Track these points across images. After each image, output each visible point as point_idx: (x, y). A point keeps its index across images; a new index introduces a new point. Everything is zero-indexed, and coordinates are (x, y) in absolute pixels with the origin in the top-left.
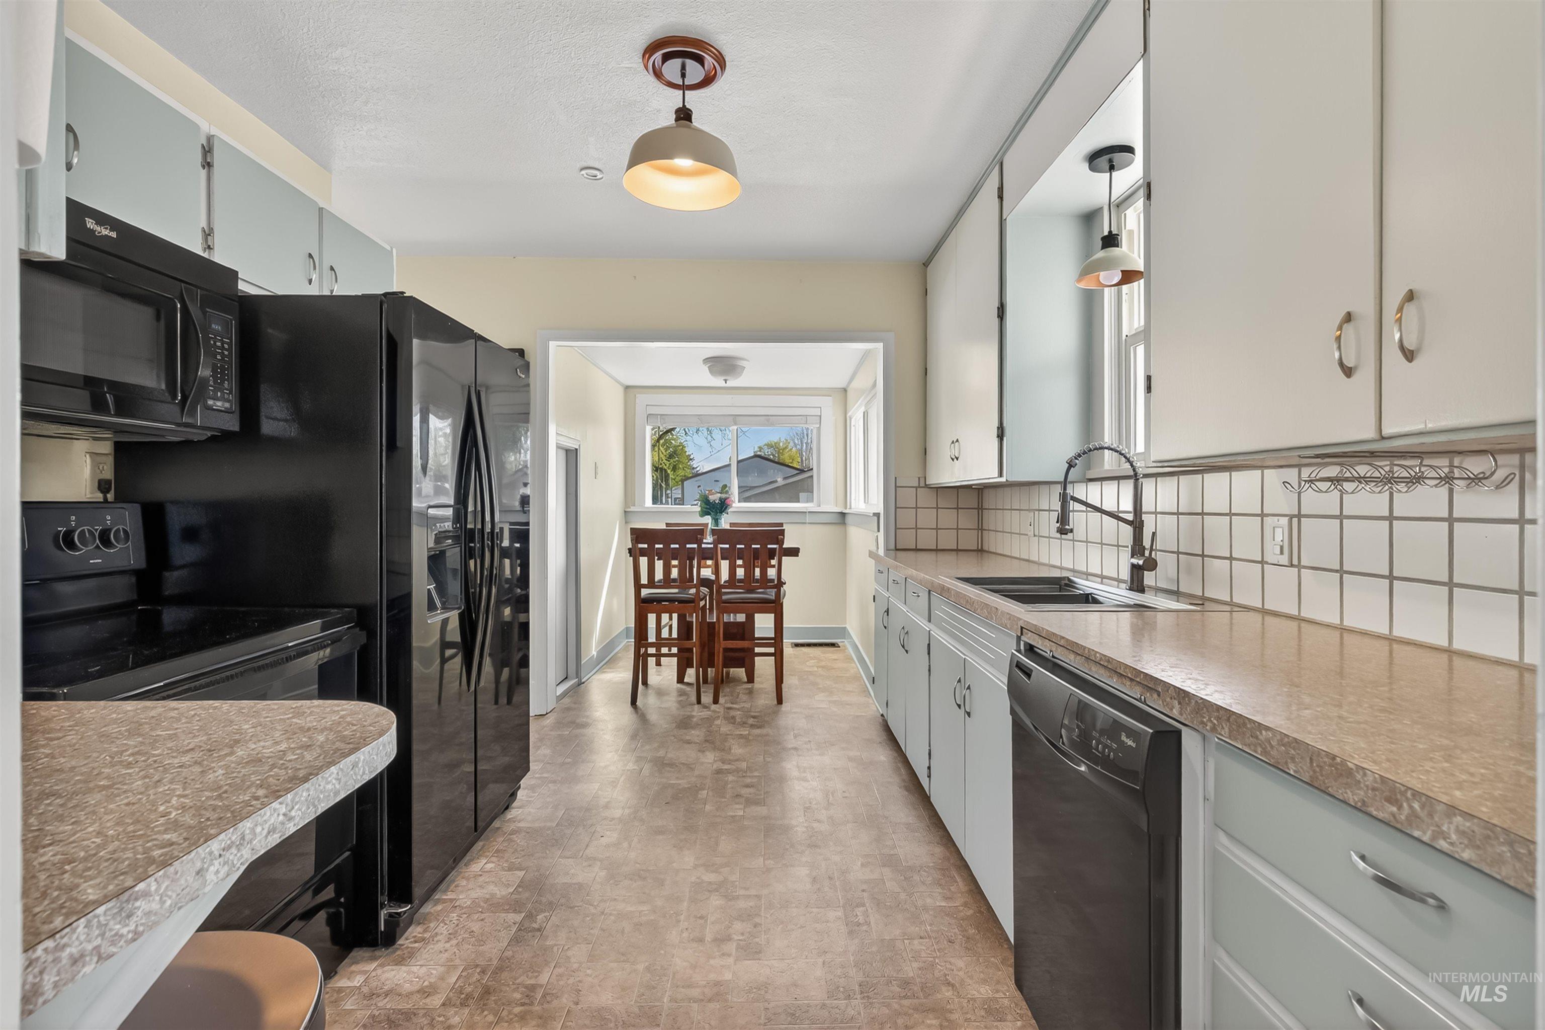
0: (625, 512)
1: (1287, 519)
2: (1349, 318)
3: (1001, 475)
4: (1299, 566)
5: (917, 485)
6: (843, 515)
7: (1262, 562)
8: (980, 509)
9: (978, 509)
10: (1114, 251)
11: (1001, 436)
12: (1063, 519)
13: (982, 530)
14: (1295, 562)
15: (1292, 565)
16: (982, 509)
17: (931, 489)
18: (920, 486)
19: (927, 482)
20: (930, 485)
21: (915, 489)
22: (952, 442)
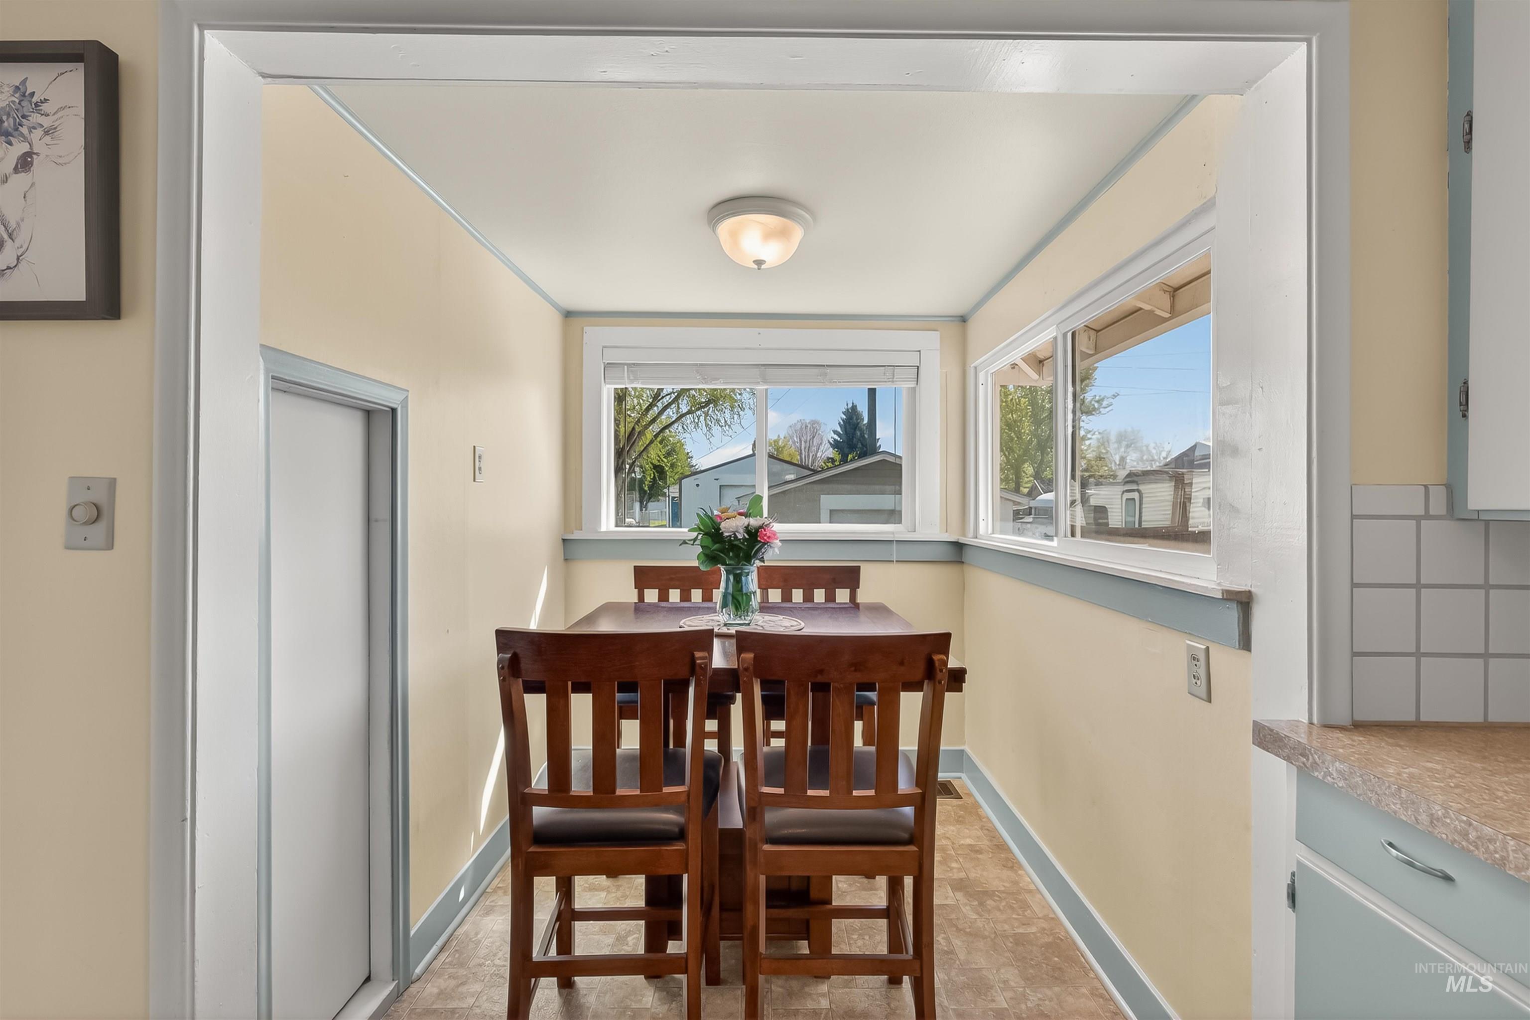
0: (564, 540)
5: (1422, 511)
6: (959, 547)
17: (1470, 523)
18: (1431, 513)
19: (1472, 504)
20: (1474, 512)
21: (1414, 522)
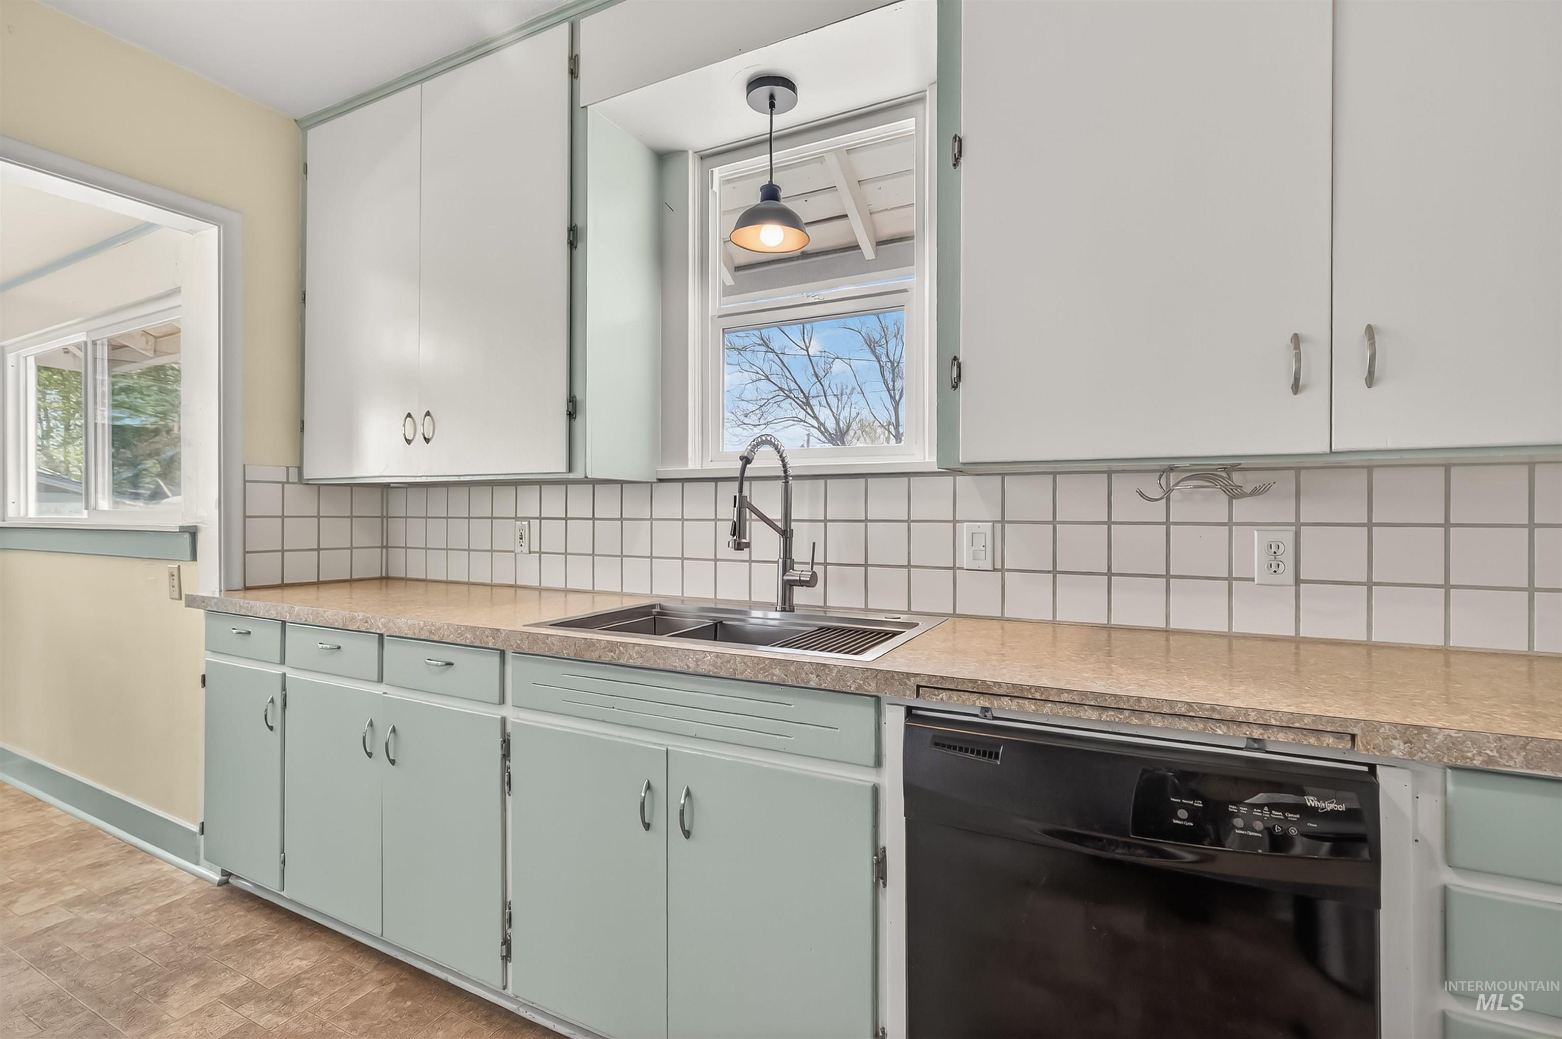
1: (990, 524)
2: (1296, 340)
3: (571, 468)
4: (1003, 570)
5: (285, 480)
7: (954, 568)
8: (385, 517)
9: (382, 517)
10: (775, 204)
11: (571, 415)
12: (738, 530)
13: (388, 547)
14: (999, 566)
15: (995, 570)
16: (388, 517)
17: (310, 486)
18: (290, 481)
19: (306, 476)
20: (308, 480)
21: (280, 485)
22: (409, 415)
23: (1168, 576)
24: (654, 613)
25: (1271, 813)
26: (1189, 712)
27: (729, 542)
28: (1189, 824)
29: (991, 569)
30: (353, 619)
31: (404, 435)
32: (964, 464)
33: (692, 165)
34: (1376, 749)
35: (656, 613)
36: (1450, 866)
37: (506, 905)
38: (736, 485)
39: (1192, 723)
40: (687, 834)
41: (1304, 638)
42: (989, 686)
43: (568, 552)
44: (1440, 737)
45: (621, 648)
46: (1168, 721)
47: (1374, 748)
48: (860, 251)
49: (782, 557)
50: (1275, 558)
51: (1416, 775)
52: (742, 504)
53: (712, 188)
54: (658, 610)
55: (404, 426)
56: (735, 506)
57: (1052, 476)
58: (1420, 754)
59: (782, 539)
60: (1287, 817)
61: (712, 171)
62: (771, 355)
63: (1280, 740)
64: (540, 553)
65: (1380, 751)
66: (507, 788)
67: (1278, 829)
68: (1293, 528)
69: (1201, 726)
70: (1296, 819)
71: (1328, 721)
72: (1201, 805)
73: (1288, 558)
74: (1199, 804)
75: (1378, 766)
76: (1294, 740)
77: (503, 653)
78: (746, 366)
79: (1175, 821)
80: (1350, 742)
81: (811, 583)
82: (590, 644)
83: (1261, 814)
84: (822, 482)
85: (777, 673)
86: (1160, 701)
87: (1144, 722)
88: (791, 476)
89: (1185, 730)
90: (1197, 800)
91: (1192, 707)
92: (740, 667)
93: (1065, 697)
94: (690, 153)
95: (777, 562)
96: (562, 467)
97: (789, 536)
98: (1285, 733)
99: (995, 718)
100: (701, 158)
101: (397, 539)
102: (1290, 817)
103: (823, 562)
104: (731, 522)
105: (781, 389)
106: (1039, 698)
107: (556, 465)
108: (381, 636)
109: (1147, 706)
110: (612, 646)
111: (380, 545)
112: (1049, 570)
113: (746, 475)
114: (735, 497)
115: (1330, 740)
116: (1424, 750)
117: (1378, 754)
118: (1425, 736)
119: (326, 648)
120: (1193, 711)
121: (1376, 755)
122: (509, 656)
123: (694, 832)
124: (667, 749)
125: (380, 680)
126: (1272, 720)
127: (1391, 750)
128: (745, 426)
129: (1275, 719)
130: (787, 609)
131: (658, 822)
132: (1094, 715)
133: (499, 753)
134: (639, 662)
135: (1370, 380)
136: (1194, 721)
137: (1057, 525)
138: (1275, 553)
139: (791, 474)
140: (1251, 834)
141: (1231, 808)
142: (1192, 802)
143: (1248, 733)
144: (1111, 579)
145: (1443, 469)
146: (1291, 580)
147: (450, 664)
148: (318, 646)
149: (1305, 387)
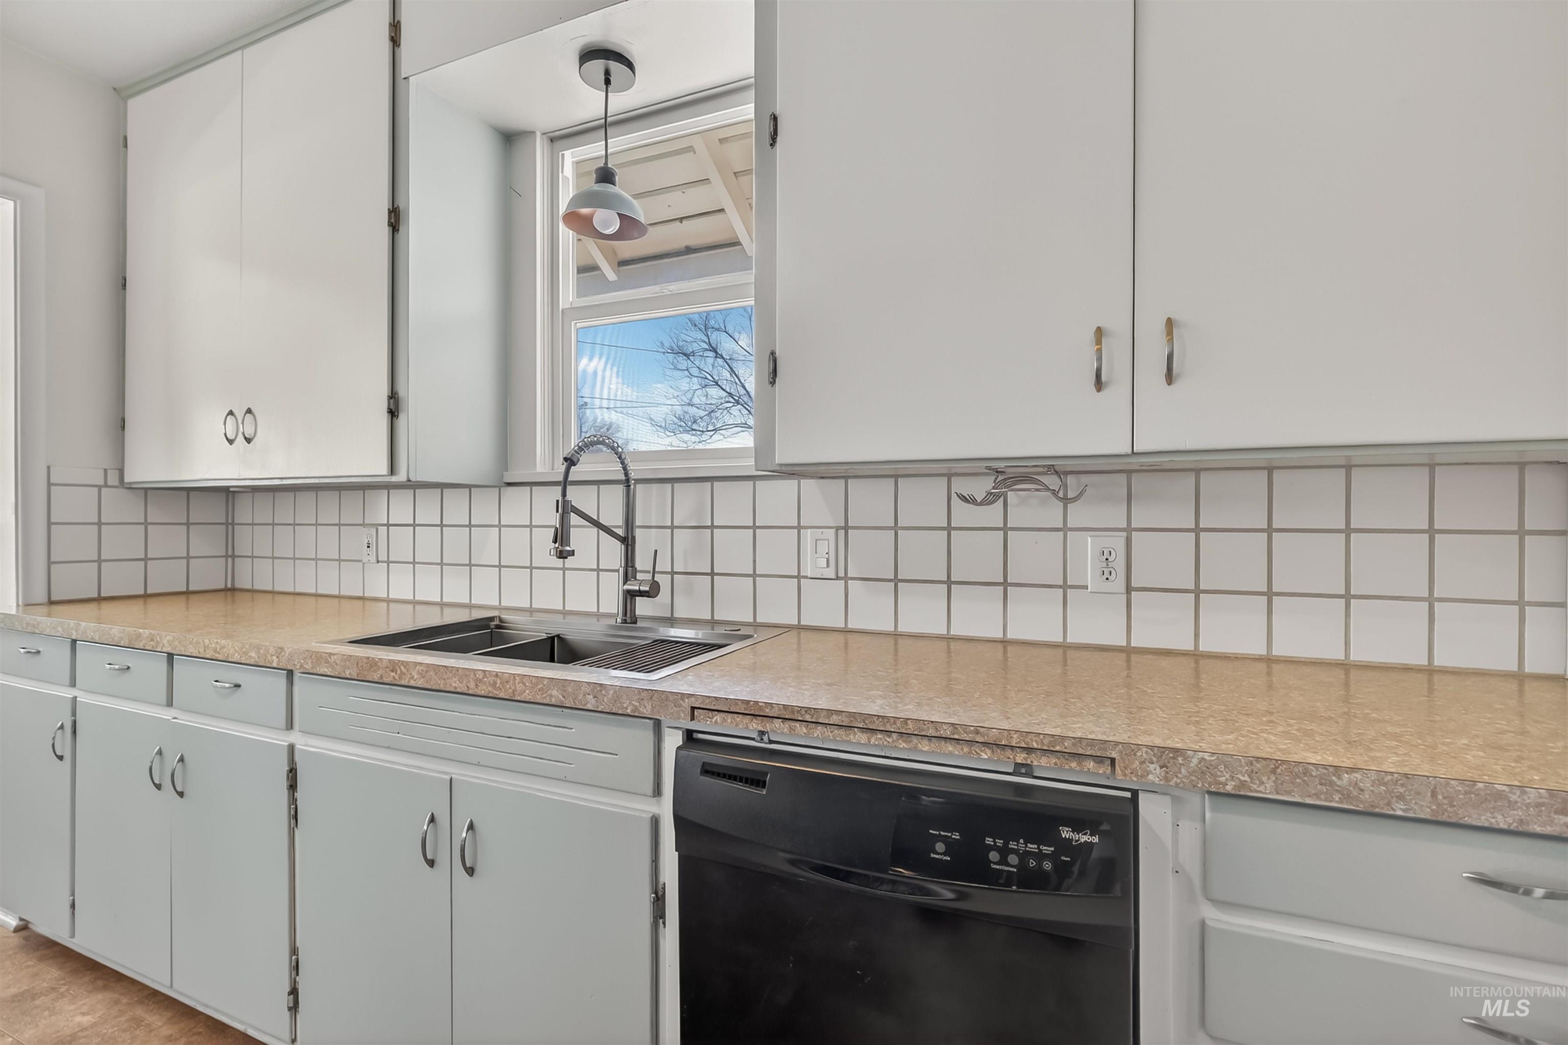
1: (834, 530)
2: (1099, 333)
3: (392, 470)
4: (846, 578)
5: (102, 483)
7: (799, 577)
8: (230, 524)
9: (227, 524)
10: (609, 188)
11: (393, 413)
12: (561, 536)
13: (233, 557)
14: (842, 574)
15: (838, 578)
16: (233, 524)
17: (134, 490)
18: (109, 484)
19: (127, 479)
20: (130, 483)
21: (96, 489)
22: (231, 413)
23: (1005, 584)
24: (492, 627)
25: (1026, 846)
26: (953, 734)
27: (550, 550)
28: (945, 858)
29: (834, 577)
30: (139, 636)
31: (225, 434)
32: (781, 465)
33: (540, 148)
34: (1134, 775)
35: (494, 627)
36: (1208, 900)
37: (294, 951)
38: (559, 488)
39: (958, 746)
40: (471, 871)
41: (1134, 648)
42: (761, 708)
43: (416, 560)
44: (1195, 761)
45: (402, 668)
46: (934, 745)
47: (1131, 773)
48: (740, 247)
49: (623, 565)
50: (1107, 565)
51: (1176, 800)
52: (565, 509)
53: (562, 173)
54: (496, 622)
55: (225, 424)
56: (557, 511)
57: (893, 479)
58: (1175, 779)
59: (623, 546)
60: (1042, 850)
61: (563, 155)
62: (720, 361)
63: (1043, 764)
64: (388, 562)
65: (1137, 775)
66: (293, 822)
67: (1032, 863)
68: (1124, 534)
69: (966, 750)
70: (1050, 852)
71: (1087, 743)
72: (958, 837)
73: (1119, 564)
74: (956, 836)
75: (1140, 791)
76: (1056, 764)
77: (290, 673)
78: (695, 371)
79: (932, 855)
80: (1110, 767)
81: (653, 591)
82: (373, 664)
83: (1016, 847)
84: (669, 486)
85: (556, 695)
86: (926, 723)
87: (911, 745)
88: (633, 480)
89: (951, 754)
90: (956, 832)
91: (956, 728)
92: (519, 687)
93: (835, 719)
94: (538, 134)
95: (618, 571)
96: (383, 469)
97: (630, 543)
98: (1048, 757)
99: (771, 742)
100: (552, 141)
101: (243, 546)
102: (1045, 850)
103: (670, 570)
104: (554, 529)
105: (730, 394)
106: (810, 720)
107: (377, 467)
108: (170, 656)
109: (913, 728)
110: (393, 666)
111: (224, 554)
112: (890, 578)
113: (569, 479)
114: (558, 501)
115: (1091, 765)
116: (1179, 775)
117: (1135, 779)
118: (1180, 760)
119: (115, 669)
120: (958, 733)
121: (1133, 780)
122: (297, 676)
123: (478, 870)
124: (451, 778)
125: (170, 704)
126: (1034, 743)
127: (1148, 774)
128: (694, 432)
129: (1036, 741)
130: (629, 620)
131: (443, 860)
132: (863, 737)
133: (284, 784)
134: (420, 683)
135: (1170, 377)
136: (959, 744)
137: (899, 531)
138: (1107, 559)
139: (633, 478)
140: (1006, 868)
141: (988, 841)
142: (949, 834)
143: (1011, 757)
144: (951, 586)
145: (1266, 472)
146: (1123, 589)
147: (238, 686)
148: (105, 667)
149: (1107, 383)
